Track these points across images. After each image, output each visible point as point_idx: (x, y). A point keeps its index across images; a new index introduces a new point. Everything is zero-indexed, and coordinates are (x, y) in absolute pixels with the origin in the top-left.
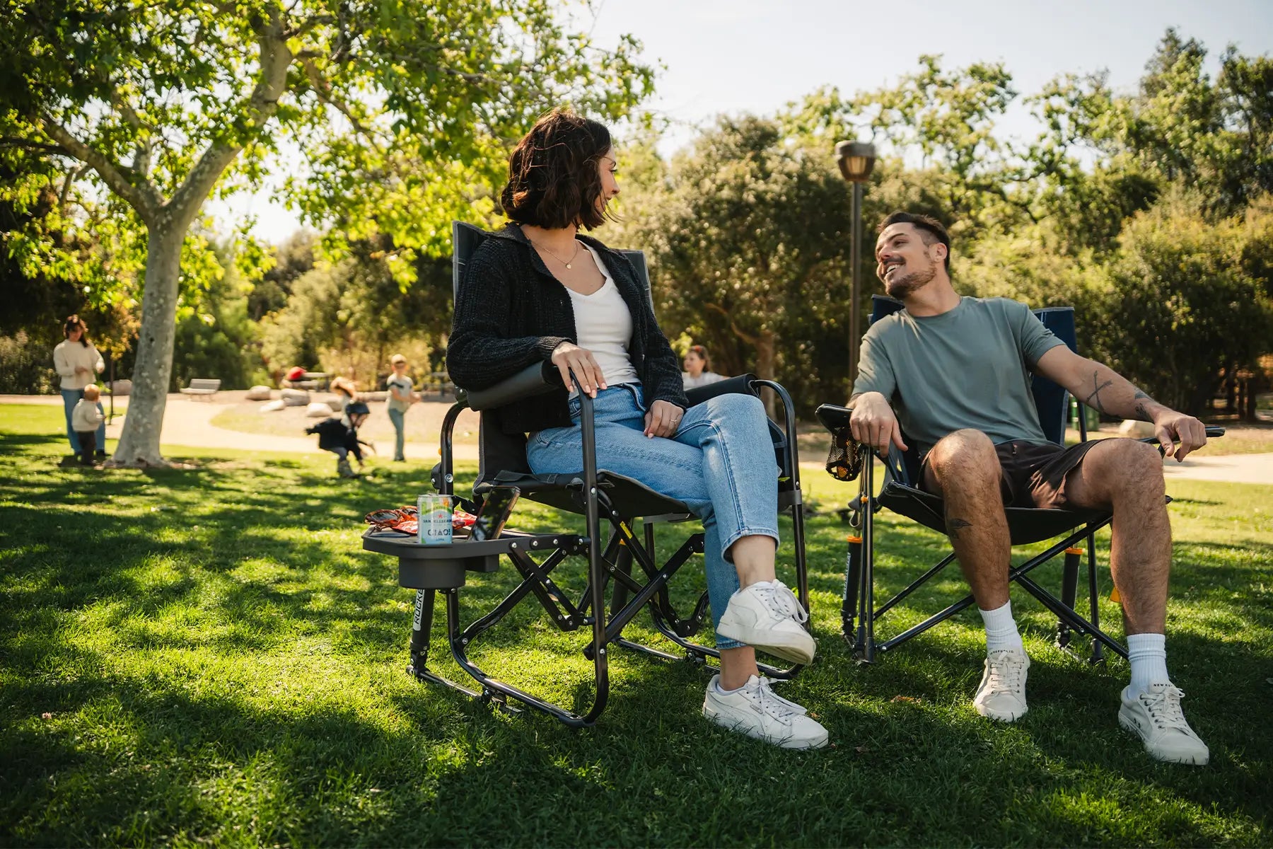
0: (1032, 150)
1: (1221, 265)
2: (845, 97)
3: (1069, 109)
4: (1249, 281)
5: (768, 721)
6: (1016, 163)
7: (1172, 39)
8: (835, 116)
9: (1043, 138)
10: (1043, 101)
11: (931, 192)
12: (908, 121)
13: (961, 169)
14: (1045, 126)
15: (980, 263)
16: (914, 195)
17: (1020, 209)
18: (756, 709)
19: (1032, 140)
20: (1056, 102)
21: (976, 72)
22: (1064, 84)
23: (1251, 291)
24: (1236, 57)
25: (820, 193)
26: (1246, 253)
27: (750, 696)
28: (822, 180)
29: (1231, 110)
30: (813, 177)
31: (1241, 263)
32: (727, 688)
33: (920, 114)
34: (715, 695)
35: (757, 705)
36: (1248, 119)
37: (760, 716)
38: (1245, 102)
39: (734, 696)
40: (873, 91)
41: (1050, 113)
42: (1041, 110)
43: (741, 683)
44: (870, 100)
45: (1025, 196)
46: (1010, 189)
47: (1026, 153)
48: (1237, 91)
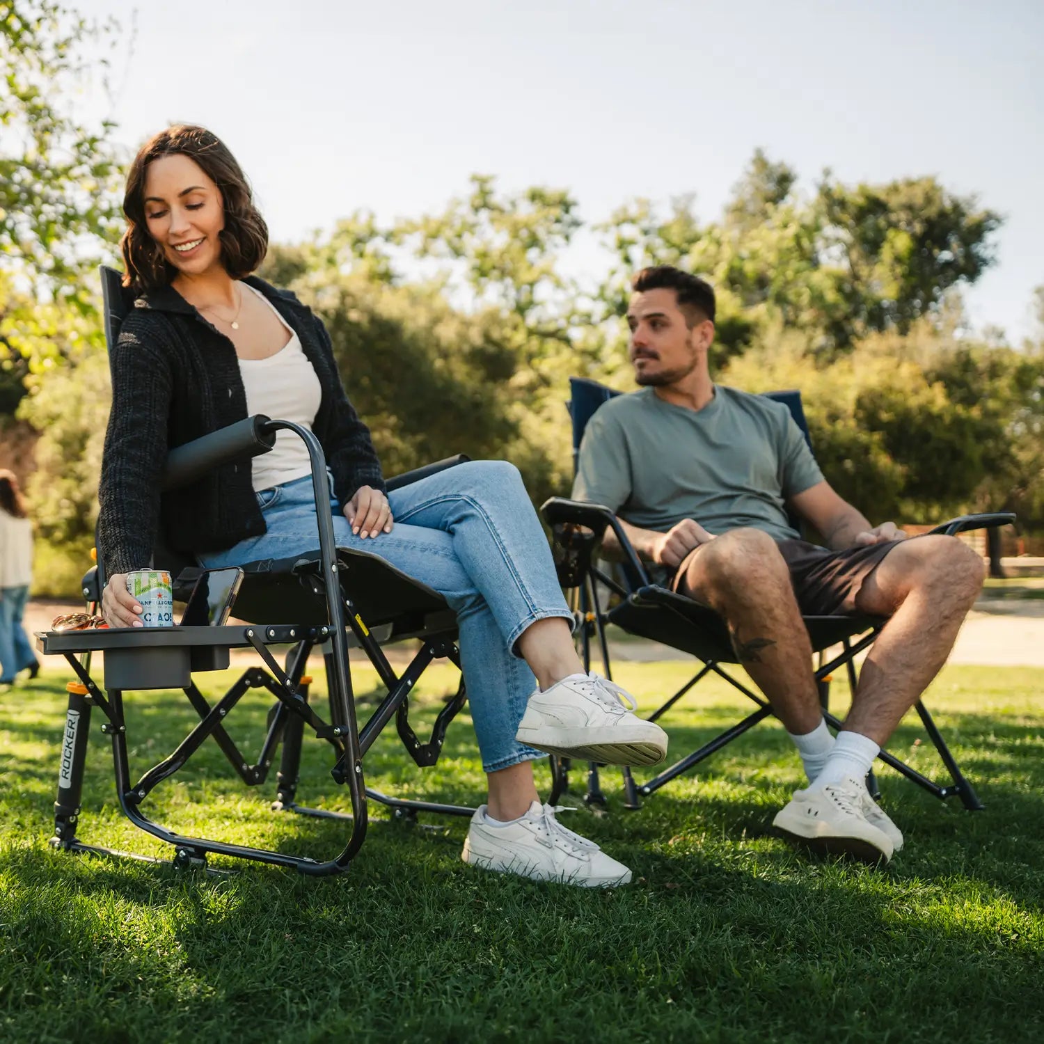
0: (603, 288)
1: (833, 417)
2: (384, 223)
3: (642, 239)
4: (864, 437)
5: (560, 857)
6: (584, 305)
7: (760, 162)
8: (369, 248)
9: (613, 273)
10: (613, 230)
11: (496, 334)
12: (457, 253)
13: (521, 309)
14: (615, 259)
15: (549, 420)
16: (476, 338)
17: (589, 359)
18: (543, 843)
19: (602, 277)
20: (629, 231)
21: (535, 196)
22: (633, 211)
23: (866, 449)
24: (832, 183)
25: (363, 336)
26: (859, 403)
27: (535, 827)
28: (365, 321)
29: (828, 242)
30: (353, 316)
31: (855, 416)
32: (503, 817)
33: (472, 243)
34: (486, 827)
35: (545, 838)
36: (847, 252)
37: (548, 851)
38: (844, 234)
39: (514, 827)
40: (417, 218)
41: (623, 244)
42: (611, 239)
43: (521, 811)
44: (411, 228)
45: (592, 343)
46: (577, 334)
47: (595, 291)
48: (837, 222)
